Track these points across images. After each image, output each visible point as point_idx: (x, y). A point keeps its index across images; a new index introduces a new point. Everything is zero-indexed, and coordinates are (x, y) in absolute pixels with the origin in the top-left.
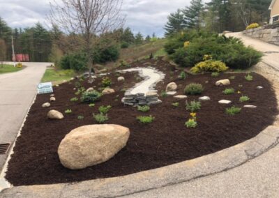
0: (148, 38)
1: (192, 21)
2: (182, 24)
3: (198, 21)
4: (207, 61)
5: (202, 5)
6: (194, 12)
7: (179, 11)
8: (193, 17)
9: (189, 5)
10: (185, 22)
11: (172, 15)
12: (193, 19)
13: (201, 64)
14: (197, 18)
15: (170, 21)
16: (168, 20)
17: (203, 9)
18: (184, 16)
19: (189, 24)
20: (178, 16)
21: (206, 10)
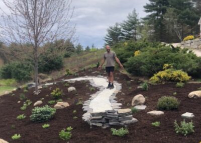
0: (88, 48)
1: (129, 34)
2: (120, 36)
3: (135, 34)
4: (167, 70)
5: (138, 20)
6: (131, 26)
7: (117, 24)
8: (130, 30)
9: (127, 20)
10: (123, 35)
11: (111, 28)
12: (130, 32)
13: (162, 74)
14: (133, 31)
15: (109, 33)
16: (107, 33)
17: (139, 23)
18: (122, 29)
19: (127, 36)
20: (116, 29)
21: (142, 24)
